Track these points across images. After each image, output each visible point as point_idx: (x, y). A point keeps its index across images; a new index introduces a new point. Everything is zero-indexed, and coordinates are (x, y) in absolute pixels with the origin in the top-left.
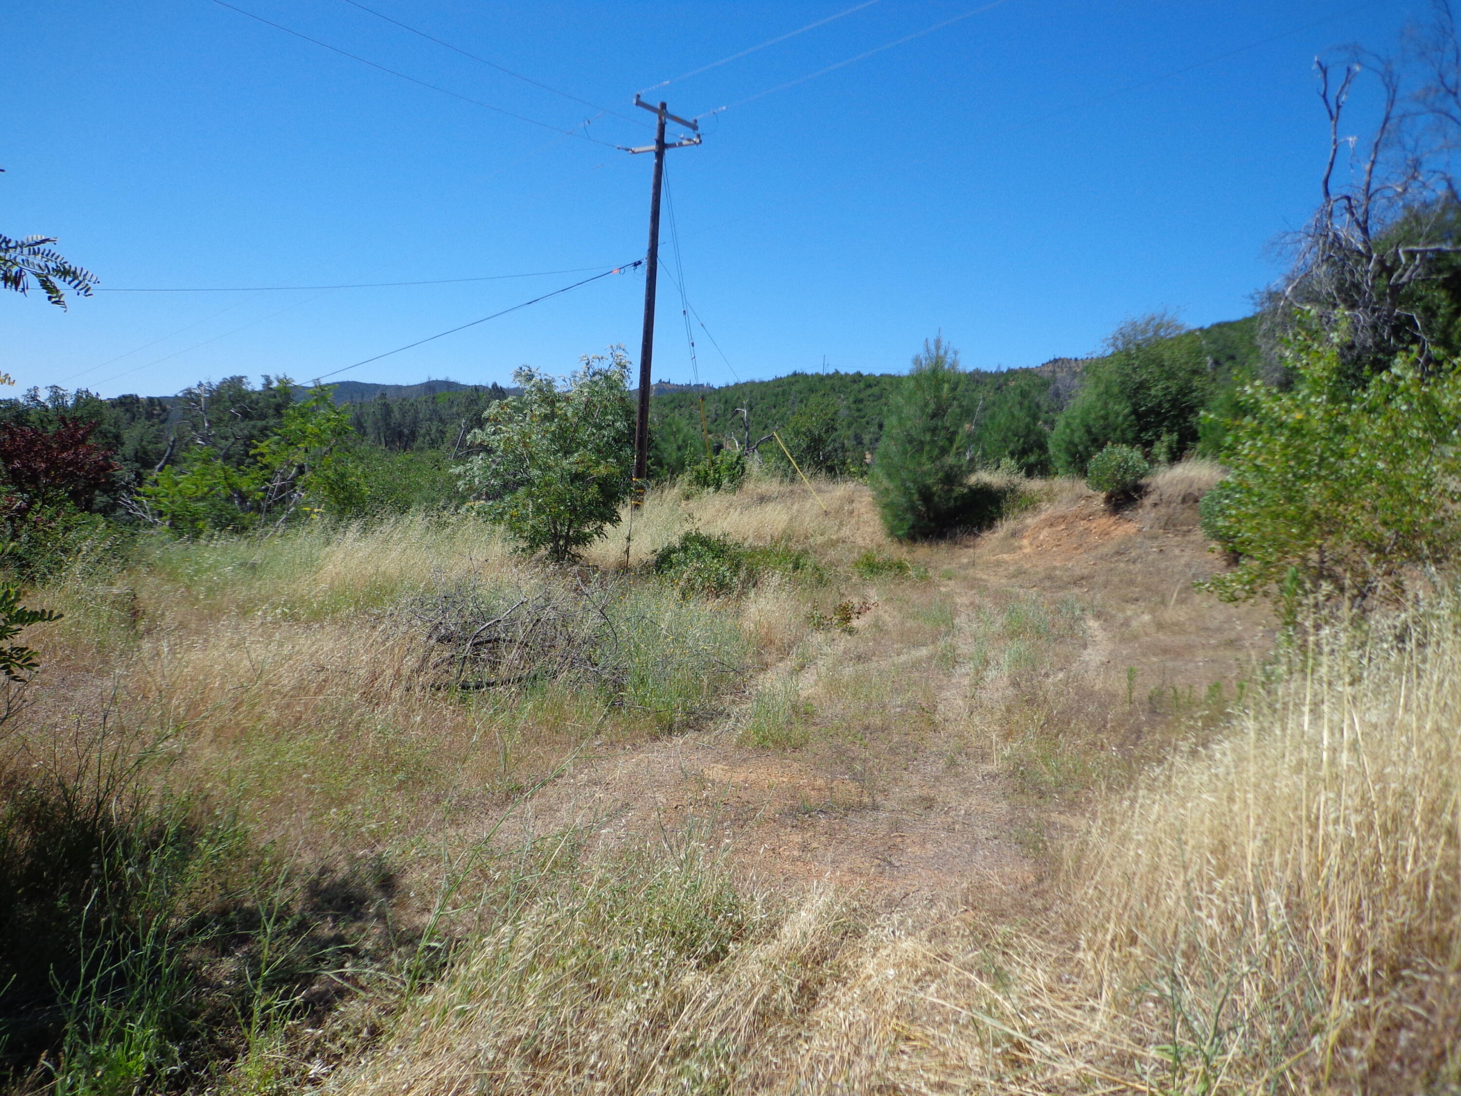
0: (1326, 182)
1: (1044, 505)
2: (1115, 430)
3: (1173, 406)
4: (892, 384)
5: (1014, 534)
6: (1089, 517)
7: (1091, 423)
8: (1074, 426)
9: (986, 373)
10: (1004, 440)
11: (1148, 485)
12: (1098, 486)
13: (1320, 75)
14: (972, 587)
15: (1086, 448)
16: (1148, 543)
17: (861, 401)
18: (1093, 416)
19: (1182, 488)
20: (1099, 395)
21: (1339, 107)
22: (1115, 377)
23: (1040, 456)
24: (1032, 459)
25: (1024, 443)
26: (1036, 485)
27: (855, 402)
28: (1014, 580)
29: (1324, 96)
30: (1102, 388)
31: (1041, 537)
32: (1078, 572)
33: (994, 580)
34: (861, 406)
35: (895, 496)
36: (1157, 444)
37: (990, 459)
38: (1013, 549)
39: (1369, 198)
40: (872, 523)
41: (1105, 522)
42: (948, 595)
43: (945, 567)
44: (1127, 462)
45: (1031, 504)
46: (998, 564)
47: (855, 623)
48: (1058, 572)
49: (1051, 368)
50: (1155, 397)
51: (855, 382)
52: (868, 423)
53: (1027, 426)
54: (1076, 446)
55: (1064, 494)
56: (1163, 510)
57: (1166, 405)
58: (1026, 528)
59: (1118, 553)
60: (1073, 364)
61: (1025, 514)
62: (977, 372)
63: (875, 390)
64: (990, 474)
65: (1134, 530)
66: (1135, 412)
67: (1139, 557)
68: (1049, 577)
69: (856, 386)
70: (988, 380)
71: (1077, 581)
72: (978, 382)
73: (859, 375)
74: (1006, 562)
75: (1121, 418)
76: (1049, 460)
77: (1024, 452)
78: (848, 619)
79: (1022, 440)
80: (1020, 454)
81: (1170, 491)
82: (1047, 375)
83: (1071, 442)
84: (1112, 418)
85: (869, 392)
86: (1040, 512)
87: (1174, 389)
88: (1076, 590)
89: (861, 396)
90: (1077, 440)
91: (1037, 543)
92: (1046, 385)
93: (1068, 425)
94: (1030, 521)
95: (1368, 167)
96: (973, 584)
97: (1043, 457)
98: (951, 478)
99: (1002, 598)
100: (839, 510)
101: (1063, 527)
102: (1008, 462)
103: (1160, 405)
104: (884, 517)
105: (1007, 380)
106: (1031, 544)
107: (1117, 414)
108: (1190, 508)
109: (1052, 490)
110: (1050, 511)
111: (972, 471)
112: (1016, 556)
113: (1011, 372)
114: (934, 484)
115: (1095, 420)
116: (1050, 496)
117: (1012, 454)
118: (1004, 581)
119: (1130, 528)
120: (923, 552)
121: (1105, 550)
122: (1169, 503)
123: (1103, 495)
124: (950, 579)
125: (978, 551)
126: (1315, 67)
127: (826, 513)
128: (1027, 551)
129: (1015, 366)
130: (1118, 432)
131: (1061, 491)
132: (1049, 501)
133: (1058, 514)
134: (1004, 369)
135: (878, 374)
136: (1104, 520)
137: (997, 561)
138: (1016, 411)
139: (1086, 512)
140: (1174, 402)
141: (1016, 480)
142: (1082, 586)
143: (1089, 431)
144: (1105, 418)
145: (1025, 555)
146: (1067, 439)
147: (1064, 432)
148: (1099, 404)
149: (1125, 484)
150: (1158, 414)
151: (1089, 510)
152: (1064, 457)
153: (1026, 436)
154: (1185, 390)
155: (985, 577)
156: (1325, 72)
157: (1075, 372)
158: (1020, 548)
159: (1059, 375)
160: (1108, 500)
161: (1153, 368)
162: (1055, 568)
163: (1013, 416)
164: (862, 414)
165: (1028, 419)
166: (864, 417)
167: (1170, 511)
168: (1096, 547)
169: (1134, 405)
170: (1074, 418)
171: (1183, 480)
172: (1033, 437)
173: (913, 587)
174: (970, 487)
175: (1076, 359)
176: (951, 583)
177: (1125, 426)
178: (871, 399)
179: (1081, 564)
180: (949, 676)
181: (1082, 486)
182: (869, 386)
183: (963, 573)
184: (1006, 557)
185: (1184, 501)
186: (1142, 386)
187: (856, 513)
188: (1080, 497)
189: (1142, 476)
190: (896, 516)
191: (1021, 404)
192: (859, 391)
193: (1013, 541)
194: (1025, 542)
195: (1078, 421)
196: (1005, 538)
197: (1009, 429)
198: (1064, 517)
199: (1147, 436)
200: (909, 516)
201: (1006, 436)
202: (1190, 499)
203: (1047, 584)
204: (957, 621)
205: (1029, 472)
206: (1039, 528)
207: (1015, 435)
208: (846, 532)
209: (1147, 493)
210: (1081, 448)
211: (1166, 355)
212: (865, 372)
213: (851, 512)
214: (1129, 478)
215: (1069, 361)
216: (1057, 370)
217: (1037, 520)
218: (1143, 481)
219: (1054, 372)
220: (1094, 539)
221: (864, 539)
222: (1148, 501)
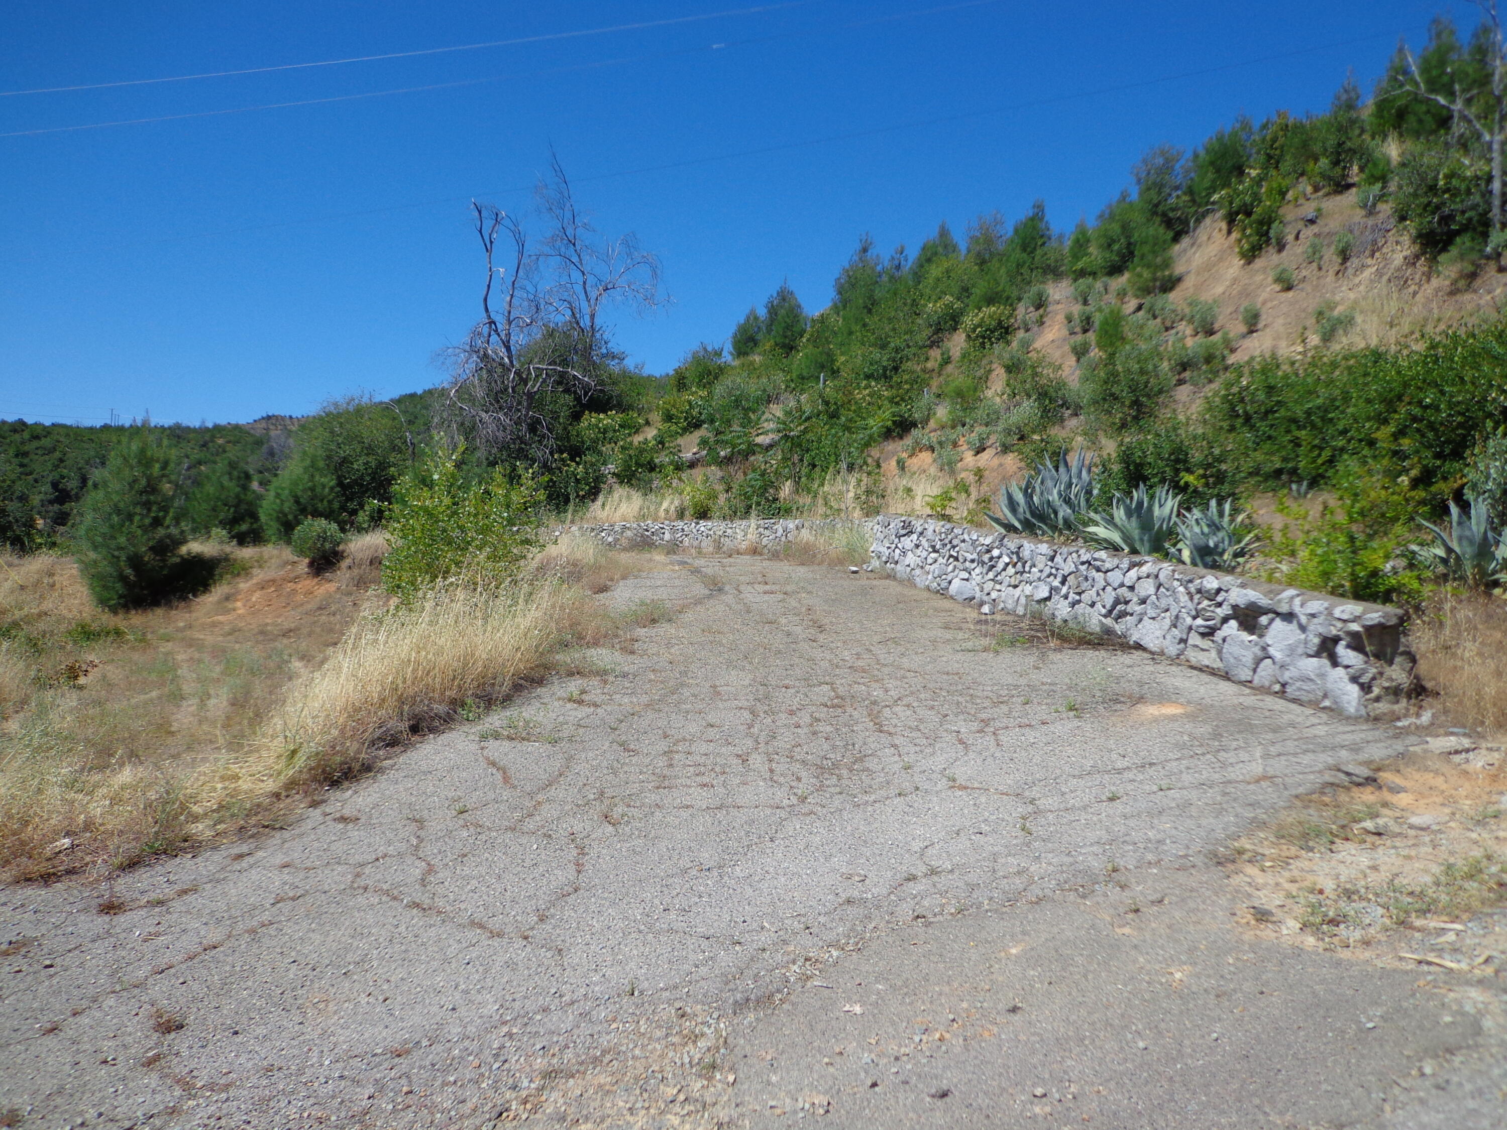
0: (485, 300)
1: (255, 571)
2: (322, 501)
3: (373, 479)
4: (68, 435)
5: (227, 598)
6: (295, 579)
7: (299, 493)
8: (283, 497)
9: (188, 428)
10: (214, 509)
11: (343, 551)
12: (301, 553)
13: (477, 214)
14: (191, 646)
15: (296, 517)
16: (345, 598)
17: (25, 454)
18: (301, 487)
19: (368, 554)
20: (306, 469)
21: (491, 242)
22: (320, 452)
23: (252, 524)
24: (244, 527)
25: (235, 512)
26: (247, 553)
27: (17, 456)
28: (230, 637)
29: (480, 232)
30: (308, 462)
31: (254, 599)
32: (287, 625)
33: (209, 639)
34: (26, 461)
35: (105, 567)
36: (361, 513)
37: (202, 529)
38: (228, 611)
39: (510, 323)
40: (79, 595)
41: (309, 583)
42: (167, 654)
43: (162, 631)
44: (325, 533)
45: (242, 570)
46: (214, 625)
47: (82, 680)
48: (269, 628)
49: (264, 425)
50: (358, 470)
51: (15, 431)
52: (36, 481)
53: (237, 496)
54: (286, 515)
55: (273, 561)
56: (356, 571)
57: (368, 478)
58: (238, 592)
59: (320, 608)
60: (288, 422)
61: (238, 580)
62: (178, 426)
63: (46, 442)
64: (202, 543)
65: (334, 589)
66: (340, 484)
67: (338, 610)
68: (262, 632)
69: (17, 437)
70: (191, 436)
71: (286, 634)
72: (179, 437)
73: (21, 423)
74: (222, 623)
75: (327, 490)
76: (261, 527)
77: (234, 521)
78: (76, 677)
79: (232, 510)
80: (230, 523)
81: (360, 556)
82: (259, 432)
83: (281, 511)
84: (318, 490)
85: (35, 444)
86: (251, 578)
87: (373, 465)
88: (285, 641)
89: (26, 448)
90: (287, 510)
91: (249, 604)
92: (259, 443)
93: (278, 495)
94: (243, 585)
95: (508, 298)
96: (190, 643)
97: (255, 526)
98: (163, 548)
99: (218, 652)
100: (37, 584)
101: (273, 589)
102: (219, 532)
103: (362, 478)
104: (92, 587)
105: (213, 436)
106: (245, 606)
107: (324, 486)
108: (377, 568)
109: (261, 557)
110: (261, 576)
111: (184, 542)
112: (230, 617)
113: (217, 428)
114: (145, 552)
115: (304, 490)
116: (261, 563)
117: (223, 524)
118: (221, 638)
119: (331, 587)
120: (137, 619)
121: (309, 607)
122: (360, 565)
123: (307, 560)
124: (168, 641)
125: (194, 615)
126: (472, 206)
127: (22, 588)
128: (240, 612)
129: (223, 421)
130: (325, 502)
131: (271, 558)
132: (260, 567)
133: (268, 578)
134: (210, 425)
135: (47, 423)
136: (308, 582)
137: (213, 622)
138: (225, 481)
139: (292, 575)
140: (374, 476)
141: (228, 549)
142: (290, 637)
143: (297, 502)
144: (312, 489)
145: (239, 616)
146: (277, 508)
147: (274, 503)
148: (306, 477)
149: (324, 551)
150: (362, 485)
151: (295, 574)
152: (275, 525)
153: (236, 506)
154: (383, 465)
155: (202, 637)
156: (480, 212)
157: (290, 431)
158: (234, 610)
159: (273, 433)
160: (311, 565)
161: (355, 445)
162: (267, 624)
163: (223, 487)
164: (28, 470)
165: (238, 489)
166: (31, 473)
167: (362, 572)
168: (302, 605)
169: (339, 478)
170: (283, 489)
171: (369, 548)
172: (243, 507)
173: (133, 648)
174: (181, 557)
175: (291, 417)
176: (170, 644)
177: (331, 497)
178: (40, 452)
179: (289, 619)
180: (179, 706)
181: (287, 553)
182: (37, 437)
183: (180, 635)
184: (220, 618)
185: (371, 563)
186: (345, 460)
187: (58, 586)
188: (287, 563)
189: (338, 544)
190: (105, 587)
191: (230, 474)
192: (23, 443)
193: (227, 604)
194: (239, 604)
195: (287, 492)
196: (219, 602)
197: (218, 499)
198: (274, 581)
199: (351, 505)
200: (118, 585)
201: (216, 506)
202: (375, 562)
203: (261, 638)
204: (179, 672)
205: (242, 539)
206: (251, 591)
207: (225, 505)
208: (47, 605)
209: (343, 557)
210: (290, 517)
211: (365, 434)
212: (30, 420)
213: (53, 586)
214: (327, 546)
215: (283, 418)
216: (271, 427)
217: (248, 585)
218: (341, 548)
219: (267, 429)
220: (300, 598)
221: (70, 611)
222: (344, 564)
